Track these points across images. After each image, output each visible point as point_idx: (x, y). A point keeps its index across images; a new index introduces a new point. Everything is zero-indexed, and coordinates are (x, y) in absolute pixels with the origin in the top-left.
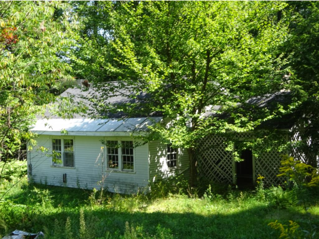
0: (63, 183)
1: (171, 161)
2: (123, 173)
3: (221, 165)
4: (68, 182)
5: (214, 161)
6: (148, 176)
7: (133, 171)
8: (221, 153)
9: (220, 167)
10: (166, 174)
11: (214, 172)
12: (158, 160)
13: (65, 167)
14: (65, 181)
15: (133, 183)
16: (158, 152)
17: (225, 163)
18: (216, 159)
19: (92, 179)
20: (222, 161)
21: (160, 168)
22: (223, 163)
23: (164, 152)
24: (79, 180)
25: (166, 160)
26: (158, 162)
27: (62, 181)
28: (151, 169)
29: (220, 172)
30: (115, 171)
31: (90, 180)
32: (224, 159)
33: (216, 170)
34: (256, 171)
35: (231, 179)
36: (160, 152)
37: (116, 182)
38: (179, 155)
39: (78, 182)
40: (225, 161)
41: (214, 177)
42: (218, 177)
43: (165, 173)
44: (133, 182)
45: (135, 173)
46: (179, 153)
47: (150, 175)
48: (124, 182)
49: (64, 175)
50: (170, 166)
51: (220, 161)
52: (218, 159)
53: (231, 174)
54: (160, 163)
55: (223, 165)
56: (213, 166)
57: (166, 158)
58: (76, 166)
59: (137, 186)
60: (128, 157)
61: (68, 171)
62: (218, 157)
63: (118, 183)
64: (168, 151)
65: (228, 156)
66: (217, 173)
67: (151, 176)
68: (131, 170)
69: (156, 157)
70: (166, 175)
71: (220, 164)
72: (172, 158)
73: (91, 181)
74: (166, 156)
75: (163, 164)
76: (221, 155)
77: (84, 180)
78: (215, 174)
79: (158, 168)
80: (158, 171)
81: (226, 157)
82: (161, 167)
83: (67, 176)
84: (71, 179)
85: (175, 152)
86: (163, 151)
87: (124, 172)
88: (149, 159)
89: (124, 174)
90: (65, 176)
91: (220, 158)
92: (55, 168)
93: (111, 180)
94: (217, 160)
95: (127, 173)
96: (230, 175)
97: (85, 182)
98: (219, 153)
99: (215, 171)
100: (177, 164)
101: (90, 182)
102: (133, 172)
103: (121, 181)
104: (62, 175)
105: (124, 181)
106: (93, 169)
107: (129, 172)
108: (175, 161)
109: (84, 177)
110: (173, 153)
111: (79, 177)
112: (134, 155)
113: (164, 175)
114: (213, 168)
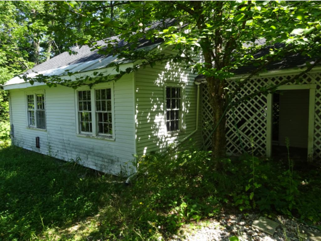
0: (36, 148)
1: (171, 122)
2: (97, 139)
3: (246, 128)
4: (41, 148)
5: (233, 123)
6: (135, 146)
7: (111, 137)
8: (246, 109)
9: (243, 131)
10: (165, 141)
11: (232, 139)
12: (152, 120)
13: (38, 129)
14: (38, 146)
15: (112, 156)
16: (153, 105)
17: (252, 125)
18: (237, 119)
19: (63, 146)
20: (248, 122)
21: (155, 133)
22: (249, 125)
23: (162, 106)
24: (50, 146)
25: (165, 119)
26: (152, 122)
27: (35, 146)
28: (140, 134)
29: (243, 138)
30: (88, 136)
31: (61, 147)
32: (251, 120)
33: (237, 135)
34: (315, 139)
35: (263, 149)
36: (155, 107)
37: (89, 152)
38: (183, 112)
39: (50, 148)
40: (252, 122)
41: (233, 145)
42: (238, 146)
43: (163, 140)
44: (111, 154)
45: (115, 140)
46: (183, 110)
47: (138, 143)
48: (99, 153)
49: (36, 138)
50: (170, 129)
51: (243, 121)
52: (240, 119)
53: (263, 142)
54: (156, 125)
55: (249, 128)
56: (231, 129)
57: (163, 117)
58: (48, 128)
59: (118, 161)
60: (105, 114)
61: (40, 133)
62: (240, 116)
63: (92, 154)
64: (168, 106)
65: (259, 115)
66: (238, 140)
67: (139, 146)
68: (109, 135)
69: (149, 114)
70: (165, 144)
71: (243, 127)
72: (172, 118)
73: (63, 149)
74: (165, 112)
75: (160, 125)
76: (246, 113)
77: (55, 146)
78: (234, 140)
79: (153, 132)
80: (153, 137)
81: (255, 115)
82: (157, 130)
83: (40, 139)
84: (44, 144)
85: (177, 108)
86: (160, 105)
87: (99, 138)
88: (136, 116)
89: (100, 141)
90: (38, 139)
91: (245, 118)
92: (30, 130)
93: (84, 148)
94: (238, 121)
95: (102, 139)
96: (261, 144)
97: (56, 148)
98: (243, 109)
99: (234, 137)
100: (179, 127)
101: (61, 150)
102: (111, 139)
103: (96, 151)
104: (35, 138)
105: (99, 151)
106: (64, 133)
107: (106, 139)
108: (177, 122)
109: (55, 143)
110: (176, 109)
111: (51, 142)
112: (112, 111)
113: (161, 142)
114: (232, 132)
